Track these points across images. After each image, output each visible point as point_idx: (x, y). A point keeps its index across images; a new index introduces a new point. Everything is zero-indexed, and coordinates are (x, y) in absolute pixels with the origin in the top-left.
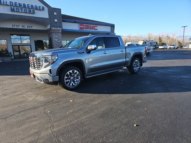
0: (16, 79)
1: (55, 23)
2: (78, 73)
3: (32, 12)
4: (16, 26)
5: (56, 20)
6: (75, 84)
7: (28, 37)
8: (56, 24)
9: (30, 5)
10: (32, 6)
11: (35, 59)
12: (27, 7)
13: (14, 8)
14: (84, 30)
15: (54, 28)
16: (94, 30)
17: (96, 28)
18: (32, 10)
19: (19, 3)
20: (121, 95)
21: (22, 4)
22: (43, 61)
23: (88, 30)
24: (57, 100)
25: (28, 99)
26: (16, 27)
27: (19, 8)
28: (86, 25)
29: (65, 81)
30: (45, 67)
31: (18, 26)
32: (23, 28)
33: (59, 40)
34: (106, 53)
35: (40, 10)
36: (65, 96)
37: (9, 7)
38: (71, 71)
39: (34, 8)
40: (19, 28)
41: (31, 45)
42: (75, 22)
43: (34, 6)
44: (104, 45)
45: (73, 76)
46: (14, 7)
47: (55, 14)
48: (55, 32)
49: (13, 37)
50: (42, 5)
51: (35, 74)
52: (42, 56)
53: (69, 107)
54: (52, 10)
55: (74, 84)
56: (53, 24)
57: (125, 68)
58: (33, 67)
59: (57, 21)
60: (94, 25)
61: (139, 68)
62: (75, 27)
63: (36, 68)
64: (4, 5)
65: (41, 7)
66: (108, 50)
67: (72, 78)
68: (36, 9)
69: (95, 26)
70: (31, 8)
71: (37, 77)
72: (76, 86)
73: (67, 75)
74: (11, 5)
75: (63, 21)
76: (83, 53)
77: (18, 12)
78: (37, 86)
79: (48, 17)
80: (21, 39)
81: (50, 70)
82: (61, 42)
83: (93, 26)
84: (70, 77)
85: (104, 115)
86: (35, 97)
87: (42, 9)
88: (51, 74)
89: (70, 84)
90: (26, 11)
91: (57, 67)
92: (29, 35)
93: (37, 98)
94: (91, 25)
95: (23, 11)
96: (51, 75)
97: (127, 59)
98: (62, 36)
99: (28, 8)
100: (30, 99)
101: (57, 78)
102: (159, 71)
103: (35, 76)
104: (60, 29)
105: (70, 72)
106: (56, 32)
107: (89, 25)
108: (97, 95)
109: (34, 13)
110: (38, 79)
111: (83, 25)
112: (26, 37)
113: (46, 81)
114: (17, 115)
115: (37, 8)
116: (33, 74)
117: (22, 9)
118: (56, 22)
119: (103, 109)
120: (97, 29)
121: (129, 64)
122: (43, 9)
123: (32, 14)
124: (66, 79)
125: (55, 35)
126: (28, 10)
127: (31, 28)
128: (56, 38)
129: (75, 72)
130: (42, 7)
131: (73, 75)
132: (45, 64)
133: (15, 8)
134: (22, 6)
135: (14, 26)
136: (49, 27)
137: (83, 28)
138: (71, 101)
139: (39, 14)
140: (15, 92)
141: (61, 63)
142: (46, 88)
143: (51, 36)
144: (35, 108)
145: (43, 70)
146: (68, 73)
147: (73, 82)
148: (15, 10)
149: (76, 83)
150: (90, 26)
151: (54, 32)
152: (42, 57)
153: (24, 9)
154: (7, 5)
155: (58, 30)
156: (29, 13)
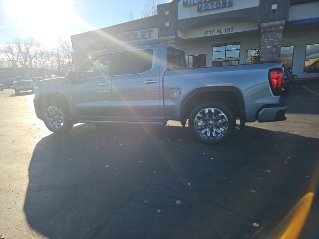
3: (227, 4)
4: (209, 33)
5: (274, 7)
7: (239, 47)
8: (274, 14)
13: (202, 6)
15: (265, 25)
18: (227, 1)
26: (209, 35)
27: (209, 4)
31: (212, 33)
32: (219, 34)
37: (196, 7)
40: (214, 35)
41: (239, 60)
46: (202, 4)
48: (269, 32)
49: (215, 49)
55: (56, 126)
56: (266, 17)
59: (276, 8)
64: (191, 5)
67: (56, 117)
74: (199, 3)
76: (67, 82)
77: (207, 10)
79: (258, 5)
80: (226, 51)
82: (279, 50)
90: (218, 6)
95: (215, 7)
97: (169, 103)
98: (283, 37)
104: (280, 22)
105: (50, 109)
117: (212, 4)
118: (274, 10)
123: (228, 6)
125: (268, 38)
126: (221, 2)
127: (230, 32)
128: (268, 43)
129: (56, 109)
133: (204, 5)
135: (206, 33)
148: (203, 9)
151: (264, 33)
153: (215, 3)
154: (194, 4)
155: (276, 26)
156: (223, 7)
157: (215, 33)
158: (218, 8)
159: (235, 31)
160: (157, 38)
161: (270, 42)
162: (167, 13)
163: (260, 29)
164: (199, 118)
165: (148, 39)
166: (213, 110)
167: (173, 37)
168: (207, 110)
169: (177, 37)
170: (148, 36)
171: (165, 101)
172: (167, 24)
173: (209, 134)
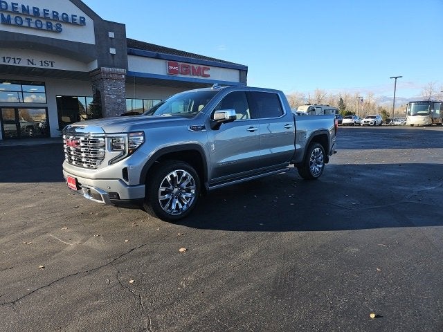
0: (18, 191)
1: (110, 57)
2: (190, 177)
3: (54, 28)
4: (12, 61)
5: (113, 51)
6: (183, 204)
7: (42, 88)
8: (113, 59)
9: (50, 12)
10: (55, 15)
11: (83, 141)
12: (42, 15)
13: (9, 16)
14: (180, 75)
15: (107, 69)
16: (200, 77)
17: (206, 73)
18: (54, 24)
19: (23, 6)
20: (302, 233)
21: (31, 8)
22: (104, 146)
23: (188, 76)
24: (143, 249)
25: (65, 246)
26: (11, 63)
27: (23, 18)
28: (182, 66)
29: (161, 198)
30: (111, 162)
31: (17, 61)
32: (31, 65)
33: (119, 97)
34: (253, 131)
35: (74, 24)
36: (162, 237)
38: (174, 174)
39: (60, 19)
40: (20, 65)
41: (46, 108)
42: (158, 57)
43: (60, 14)
44: (248, 111)
45: (178, 186)
46: (9, 13)
47: (111, 35)
50: (79, 13)
51: (80, 180)
52: (103, 135)
53: (181, 266)
54: (103, 27)
55: (180, 206)
56: (105, 60)
57: (293, 166)
58: (74, 163)
59: (115, 53)
60: (202, 66)
61: (321, 166)
62: (157, 68)
63: (85, 165)
65: (78, 18)
66: (257, 122)
67: (176, 190)
68: (66, 21)
69: (204, 69)
70: (51, 18)
71: (87, 186)
72: (186, 211)
73: (166, 184)
75: (131, 54)
76: (204, 128)
77: (20, 26)
78: (80, 210)
79: (93, 43)
80: (22, 92)
81: (125, 171)
82: (124, 102)
83: (199, 68)
84: (171, 187)
85: (280, 289)
86: (84, 241)
87: (78, 22)
88: (127, 180)
89: (171, 205)
90: (39, 26)
91: (141, 161)
92: (43, 84)
93: (89, 243)
94: (195, 66)
95: (33, 25)
96: (127, 183)
97: (298, 147)
98: (126, 87)
99: (45, 18)
100: (72, 246)
101: (141, 191)
102: (365, 174)
103: (80, 184)
104: (122, 70)
105: (172, 176)
106: (112, 78)
107: (190, 65)
108: (242, 233)
109: (59, 31)
110: (89, 193)
111: (177, 66)
112: (34, 89)
113: (113, 199)
114: (44, 292)
115: (67, 18)
116: (76, 179)
117: (29, 20)
118: (113, 55)
119: (272, 271)
120: (209, 76)
121: (302, 157)
122: (83, 23)
123: (55, 32)
124: (163, 193)
125: (111, 85)
126: (44, 22)
127: (50, 67)
128: (111, 92)
129: (184, 175)
130: (81, 17)
131: (179, 183)
132: (110, 155)
133: (13, 16)
134: (31, 13)
135: (7, 60)
136: (95, 65)
137: (175, 72)
138: (181, 250)
139: (71, 34)
140: (24, 228)
141: (153, 153)
142: (105, 215)
143: (99, 88)
144: (90, 272)
145: (105, 169)
146: (168, 178)
147: (177, 202)
148: (13, 22)
149: (186, 203)
150: (193, 67)
151: (106, 79)
152: (104, 138)
153: (34, 20)
155: (117, 74)
156: (47, 30)
157: (24, 63)
158: (39, 29)
161: (114, 91)
171: (296, 145)
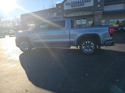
5: (99, 6)
7: (85, 20)
8: (99, 9)
12: (80, 2)
15: (96, 12)
21: (77, 1)
31: (76, 15)
33: (99, 20)
35: (87, 1)
37: (71, 5)
38: (23, 42)
39: (84, 1)
41: (86, 25)
46: (73, 4)
47: (99, 1)
49: (77, 21)
55: (25, 49)
56: (96, 9)
64: (69, 4)
70: (82, 2)
74: (72, 4)
77: (75, 6)
79: (93, 5)
82: (101, 22)
95: (77, 5)
98: (102, 17)
104: (101, 11)
109: (83, 5)
122: (90, 0)
125: (97, 17)
126: (80, 4)
128: (97, 19)
135: (74, 15)
148: (73, 6)
151: (96, 15)
154: (70, 4)
155: (99, 13)
156: (81, 6)
157: (78, 15)
158: (78, 6)
159: (85, 14)
160: (56, 16)
162: (60, 7)
163: (94, 14)
164: (84, 45)
165: (52, 17)
166: (89, 42)
167: (62, 16)
168: (86, 42)
169: (64, 16)
170: (52, 15)
171: (71, 39)
172: (60, 11)
173: (87, 51)
